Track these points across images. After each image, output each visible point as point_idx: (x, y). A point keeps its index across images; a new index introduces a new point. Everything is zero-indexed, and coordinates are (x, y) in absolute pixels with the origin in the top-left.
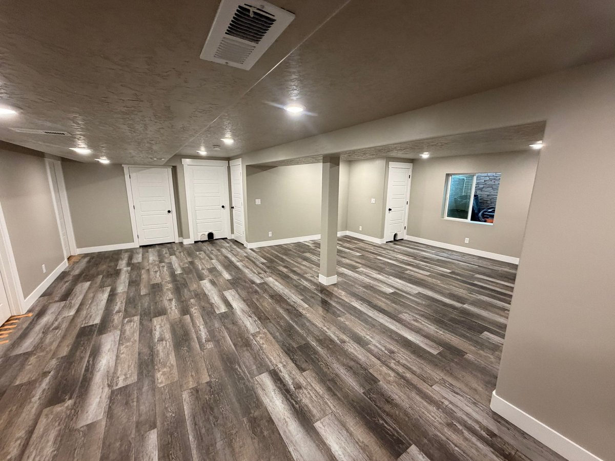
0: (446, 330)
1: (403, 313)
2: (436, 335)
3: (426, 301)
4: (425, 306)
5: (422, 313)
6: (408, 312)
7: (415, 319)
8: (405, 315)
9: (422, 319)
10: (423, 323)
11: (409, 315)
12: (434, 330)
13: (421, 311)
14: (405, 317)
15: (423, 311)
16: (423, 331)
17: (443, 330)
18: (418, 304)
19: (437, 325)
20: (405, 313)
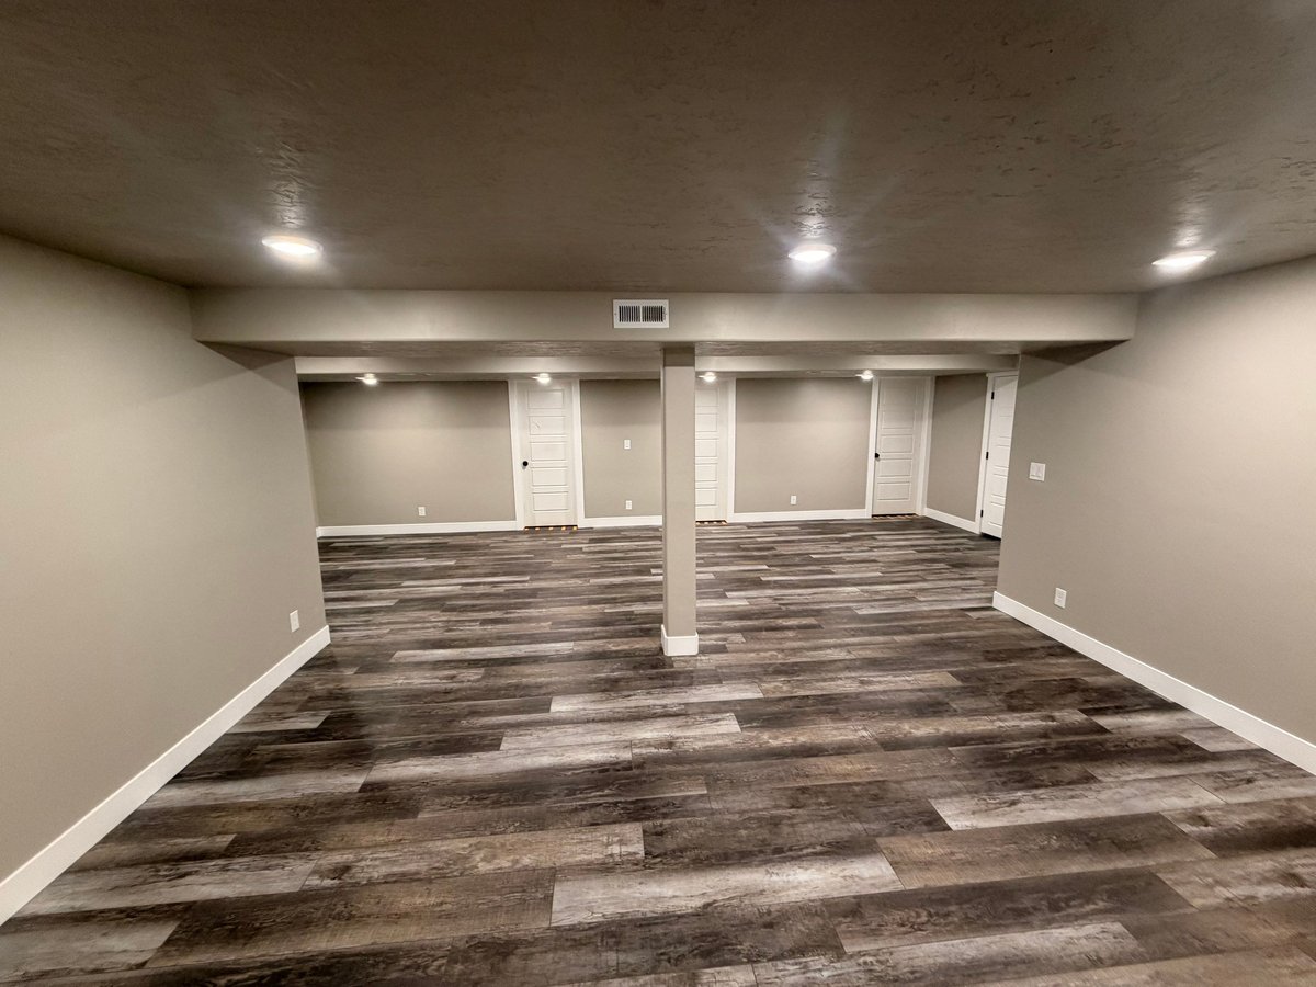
0: (394, 690)
1: (483, 677)
2: (407, 673)
3: (462, 729)
4: (456, 717)
5: (450, 697)
6: (476, 685)
7: (455, 680)
8: (477, 677)
9: (444, 687)
10: (437, 681)
11: (469, 681)
12: (413, 678)
13: (456, 700)
14: (473, 675)
15: (451, 701)
16: (429, 670)
17: (399, 687)
18: (474, 713)
19: (411, 689)
20: (478, 680)
